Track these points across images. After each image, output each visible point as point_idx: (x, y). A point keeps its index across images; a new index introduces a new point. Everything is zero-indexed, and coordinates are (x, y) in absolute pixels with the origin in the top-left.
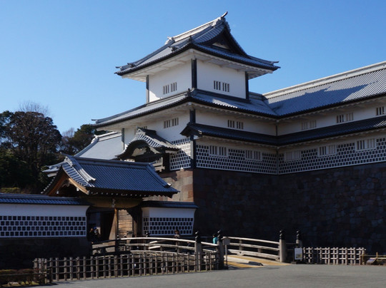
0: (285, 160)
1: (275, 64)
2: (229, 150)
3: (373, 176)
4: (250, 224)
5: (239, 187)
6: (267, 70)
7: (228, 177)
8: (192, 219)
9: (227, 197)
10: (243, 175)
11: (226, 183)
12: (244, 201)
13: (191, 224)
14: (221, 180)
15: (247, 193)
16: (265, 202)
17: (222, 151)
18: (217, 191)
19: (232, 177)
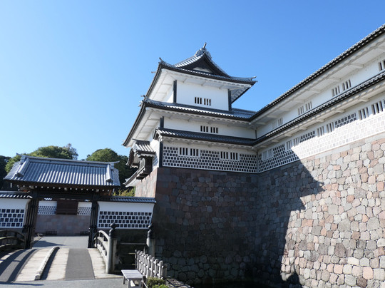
0: (262, 160)
1: (253, 80)
2: (201, 151)
3: (334, 163)
4: (221, 220)
5: (211, 185)
6: (245, 85)
7: (198, 175)
8: (150, 214)
9: (196, 193)
10: (217, 173)
11: (196, 180)
12: (216, 197)
13: (148, 218)
14: (190, 177)
15: (220, 190)
16: (241, 199)
17: (194, 152)
18: (184, 188)
19: (203, 176)
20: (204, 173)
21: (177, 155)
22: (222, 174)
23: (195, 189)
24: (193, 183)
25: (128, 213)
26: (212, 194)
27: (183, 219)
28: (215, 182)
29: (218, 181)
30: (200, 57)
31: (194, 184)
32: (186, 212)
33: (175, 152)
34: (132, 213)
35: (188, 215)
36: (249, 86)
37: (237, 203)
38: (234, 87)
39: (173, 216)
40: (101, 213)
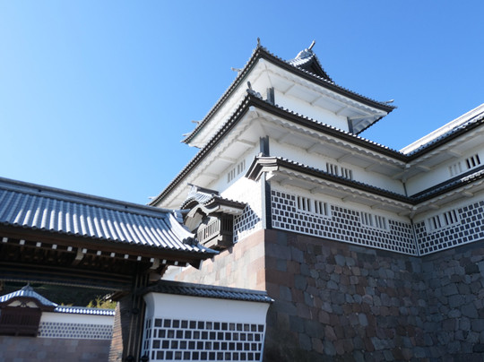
2: (332, 207)
4: (385, 342)
5: (357, 271)
6: (378, 111)
7: (334, 251)
8: (261, 328)
9: (335, 287)
10: (361, 249)
11: (332, 261)
12: (369, 296)
13: (258, 338)
14: (321, 254)
15: (372, 282)
16: (407, 302)
17: (321, 207)
18: (314, 274)
19: (342, 253)
20: (343, 248)
21: (294, 210)
22: (369, 252)
23: (333, 277)
24: (328, 266)
25: (217, 326)
26: (360, 288)
27: (323, 340)
28: (361, 267)
29: (365, 264)
30: (306, 60)
31: (328, 268)
32: (325, 325)
33: (291, 204)
34: (225, 326)
35: (330, 331)
36: (384, 113)
37: (402, 310)
38: (359, 114)
39: (304, 332)
40: (158, 322)
